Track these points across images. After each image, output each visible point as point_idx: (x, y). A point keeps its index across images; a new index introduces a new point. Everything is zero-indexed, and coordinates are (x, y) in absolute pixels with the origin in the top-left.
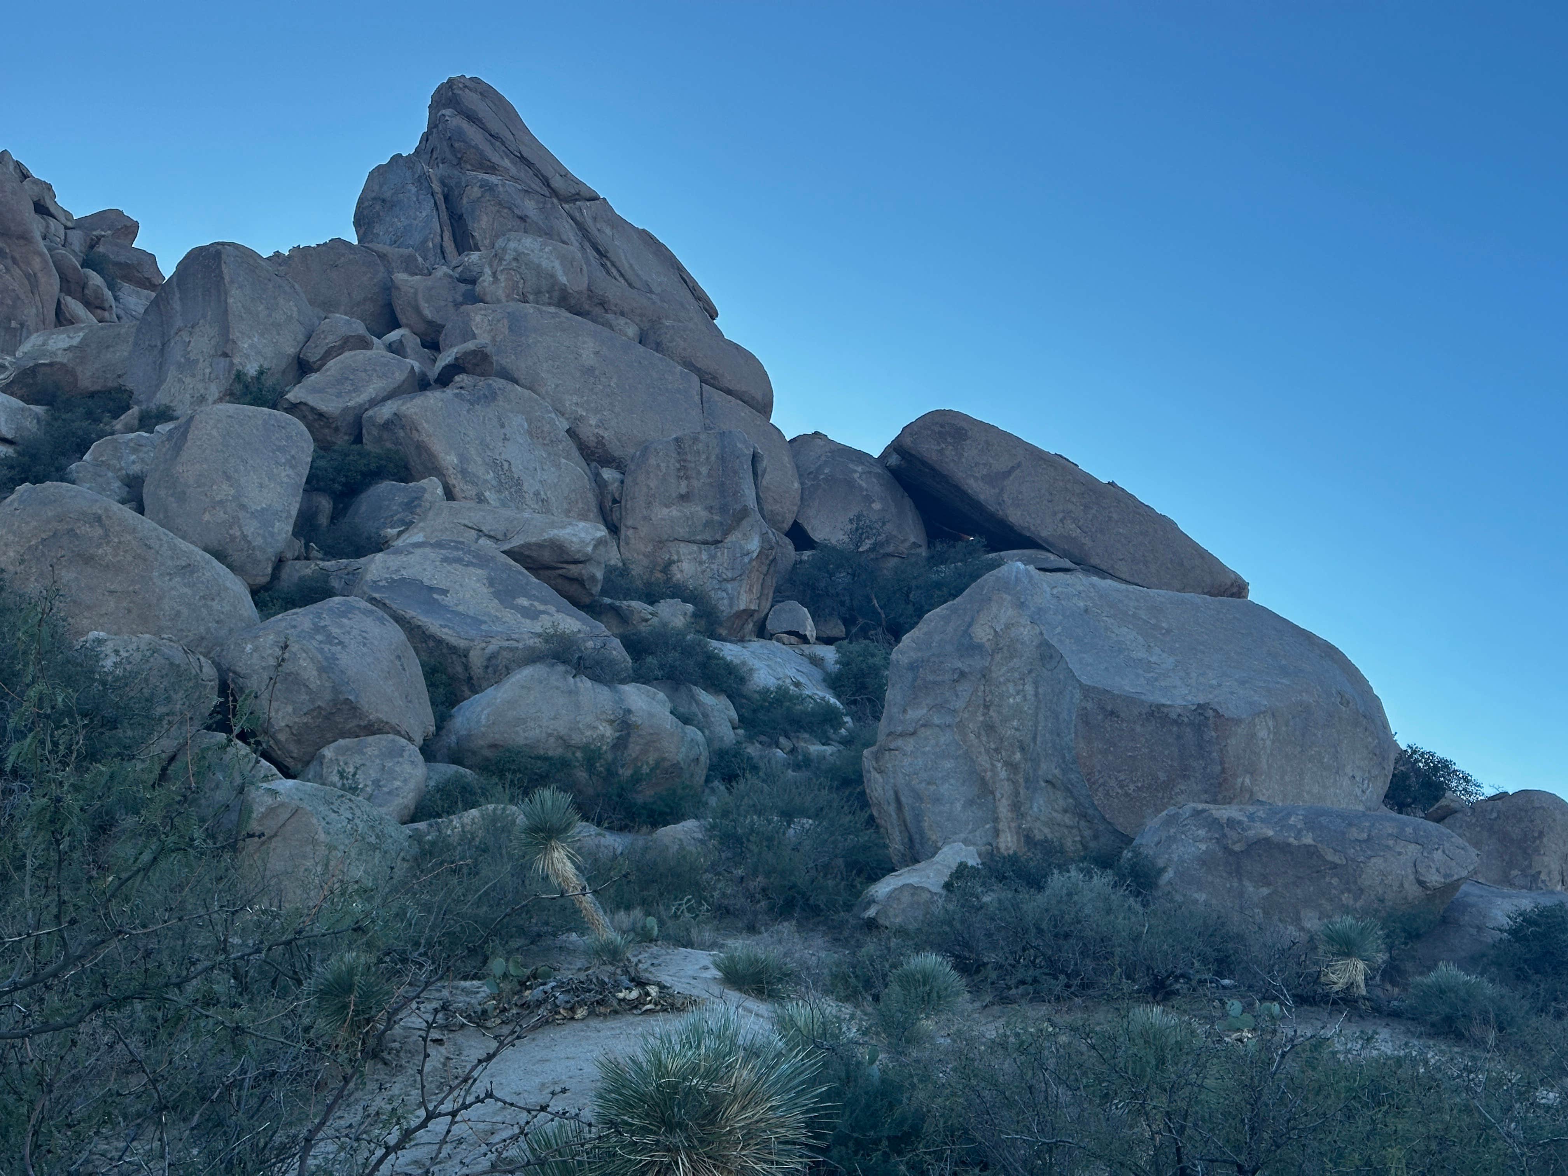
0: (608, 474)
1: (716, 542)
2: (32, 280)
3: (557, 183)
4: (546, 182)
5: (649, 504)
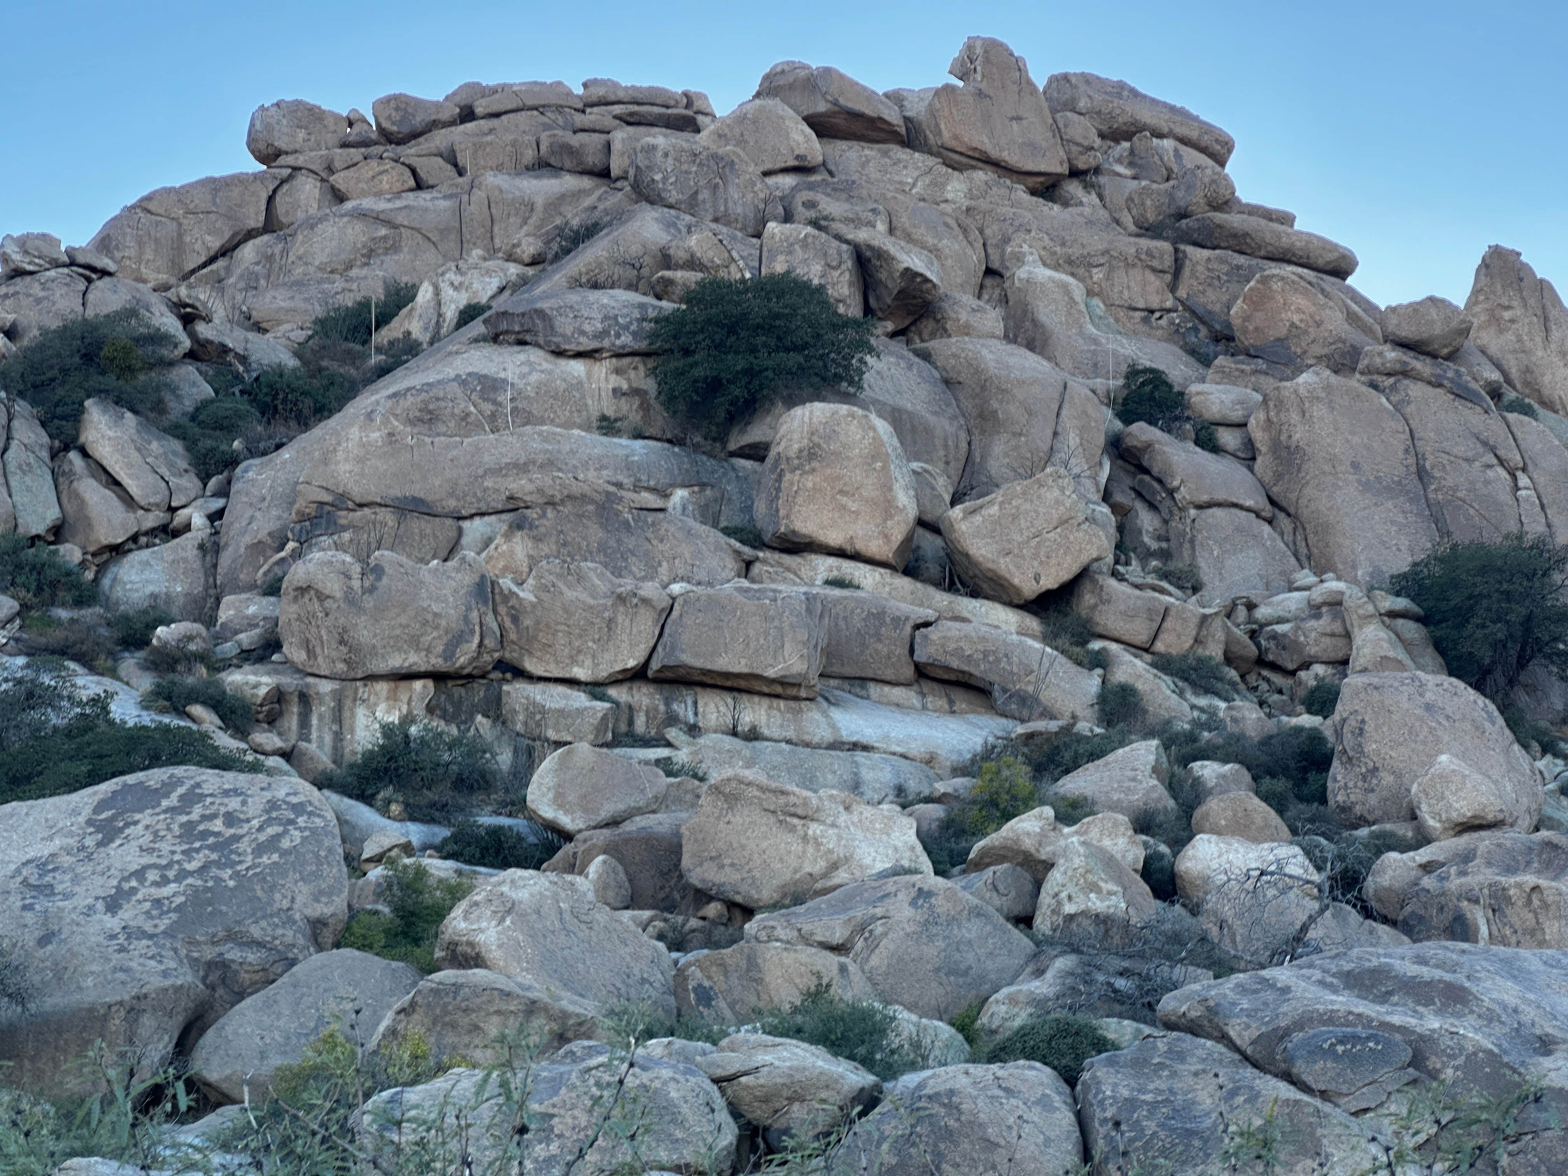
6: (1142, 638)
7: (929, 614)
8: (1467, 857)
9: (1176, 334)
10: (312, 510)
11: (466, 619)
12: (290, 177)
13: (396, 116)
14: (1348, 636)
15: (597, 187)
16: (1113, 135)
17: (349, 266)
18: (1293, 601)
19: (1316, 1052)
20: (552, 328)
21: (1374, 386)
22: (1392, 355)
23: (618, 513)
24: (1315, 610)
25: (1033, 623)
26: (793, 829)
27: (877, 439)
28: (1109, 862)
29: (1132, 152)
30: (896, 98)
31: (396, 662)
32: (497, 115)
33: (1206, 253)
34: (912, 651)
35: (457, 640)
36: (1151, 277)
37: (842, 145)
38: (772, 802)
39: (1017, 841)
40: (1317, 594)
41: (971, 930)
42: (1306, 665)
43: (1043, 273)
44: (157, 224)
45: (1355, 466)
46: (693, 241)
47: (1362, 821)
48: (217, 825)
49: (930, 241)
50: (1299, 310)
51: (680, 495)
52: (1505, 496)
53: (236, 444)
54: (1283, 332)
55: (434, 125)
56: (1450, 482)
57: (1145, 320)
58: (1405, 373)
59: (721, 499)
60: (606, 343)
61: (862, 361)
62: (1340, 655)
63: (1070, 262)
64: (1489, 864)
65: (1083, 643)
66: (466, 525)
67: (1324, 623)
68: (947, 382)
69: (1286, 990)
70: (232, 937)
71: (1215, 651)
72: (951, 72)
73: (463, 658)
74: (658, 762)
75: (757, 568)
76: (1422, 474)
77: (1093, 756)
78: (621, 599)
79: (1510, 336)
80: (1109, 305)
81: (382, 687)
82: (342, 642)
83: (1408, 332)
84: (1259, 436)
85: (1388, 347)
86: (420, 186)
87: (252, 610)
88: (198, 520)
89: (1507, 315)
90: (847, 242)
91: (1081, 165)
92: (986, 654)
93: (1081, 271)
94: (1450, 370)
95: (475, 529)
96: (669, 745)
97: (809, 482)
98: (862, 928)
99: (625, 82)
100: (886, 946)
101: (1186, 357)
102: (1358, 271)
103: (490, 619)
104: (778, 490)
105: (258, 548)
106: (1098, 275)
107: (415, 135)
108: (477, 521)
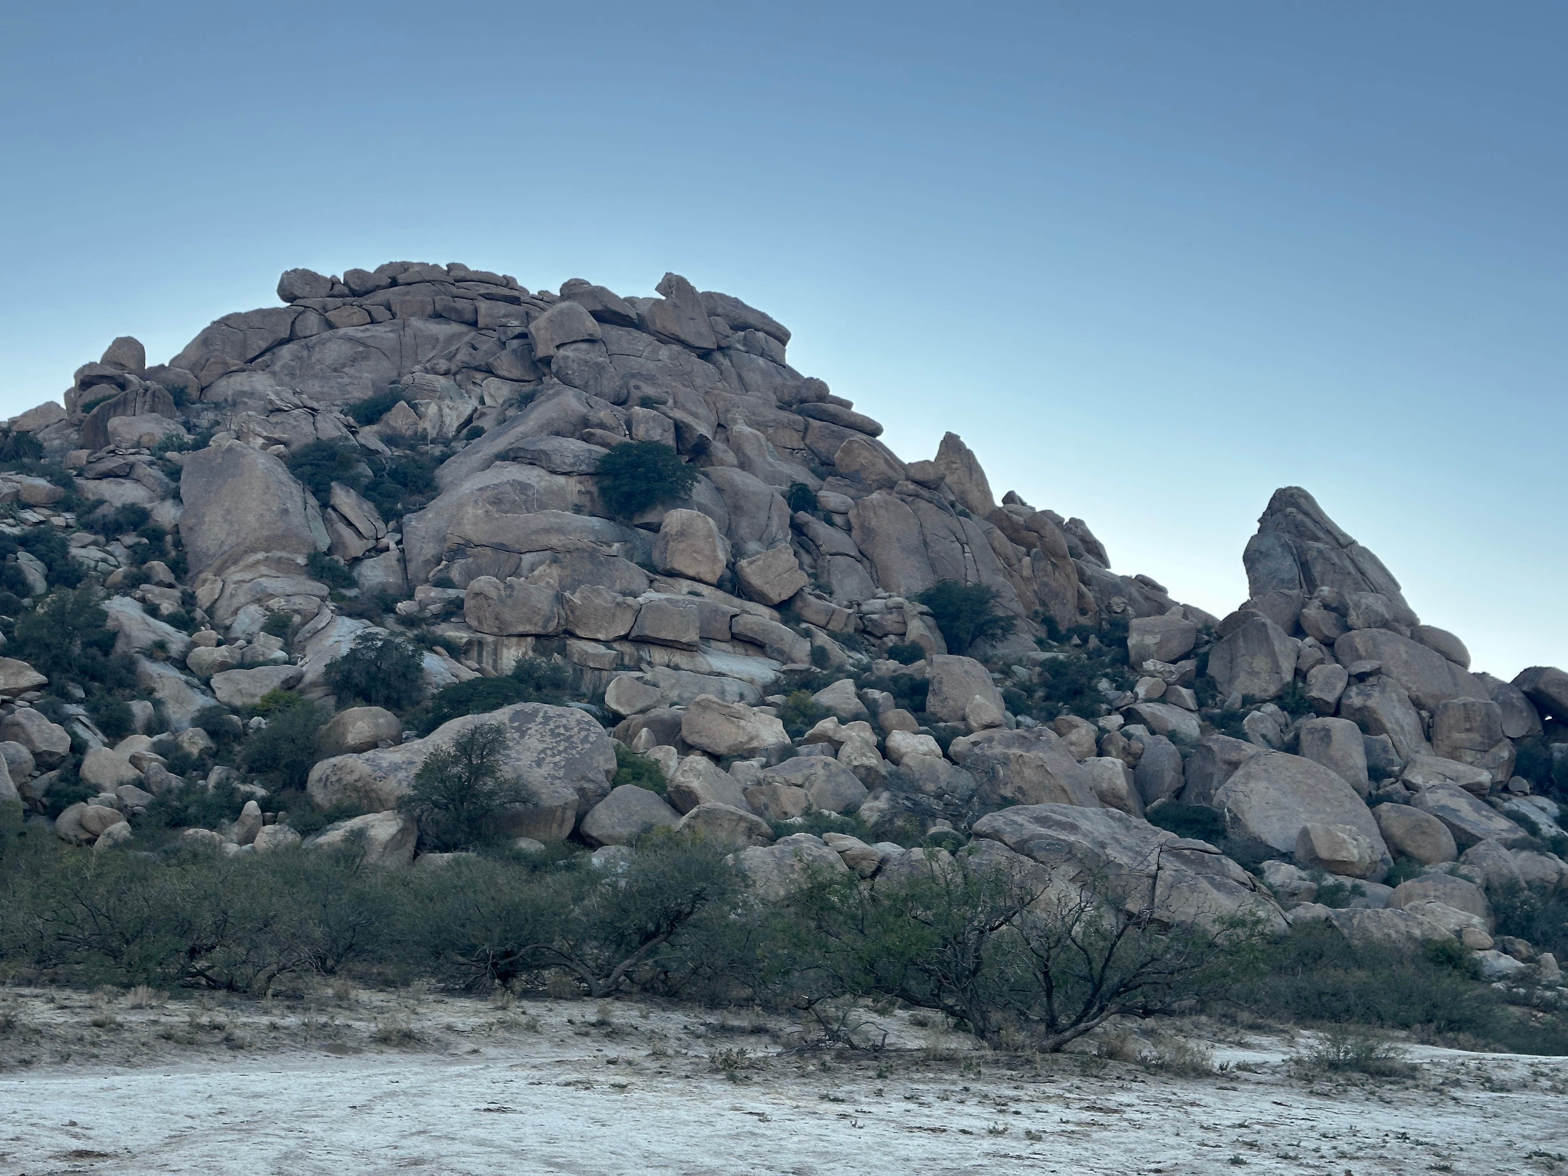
0: (1424, 713)
1: (1485, 751)
2: (1068, 576)
3: (1342, 540)
4: (1337, 540)
5: (1449, 731)
6: (823, 622)
7: (737, 610)
8: (990, 740)
9: (805, 462)
10: (454, 547)
11: (552, 611)
12: (304, 312)
13: (358, 282)
14: (905, 623)
15: (470, 331)
16: (736, 328)
17: (344, 366)
18: (878, 604)
19: (1041, 849)
20: (550, 460)
21: (903, 500)
22: (912, 487)
23: (598, 557)
24: (889, 609)
25: (776, 614)
26: (733, 722)
27: (710, 529)
28: (867, 743)
29: (745, 338)
30: (631, 301)
31: (521, 629)
32: (410, 284)
33: (819, 423)
34: (730, 628)
35: (548, 620)
36: (795, 434)
37: (608, 327)
38: (724, 710)
39: (826, 732)
40: (891, 602)
41: (842, 778)
42: (886, 635)
43: (748, 430)
44: (234, 333)
45: (899, 539)
46: (602, 414)
47: (941, 720)
48: (562, 731)
49: (694, 409)
50: (865, 458)
51: (616, 545)
52: (960, 557)
53: (399, 505)
54: (858, 467)
55: (378, 287)
56: (937, 548)
57: (791, 454)
58: (917, 496)
59: (634, 548)
60: (575, 469)
61: (692, 485)
62: (901, 631)
63: (758, 424)
64: (1000, 744)
65: (798, 624)
66: (523, 556)
67: (894, 617)
68: (718, 489)
69: (1022, 825)
70: (584, 778)
71: (851, 629)
72: (657, 289)
73: (551, 628)
74: (638, 679)
75: (656, 584)
76: (925, 544)
77: (826, 685)
78: (618, 604)
79: (955, 476)
80: (775, 446)
81: (514, 640)
82: (497, 619)
83: (919, 476)
84: (853, 521)
85: (909, 483)
86: (373, 322)
87: (432, 594)
88: (392, 546)
89: (954, 466)
90: (670, 418)
91: (723, 345)
92: (764, 630)
93: (763, 429)
94: (936, 495)
95: (528, 558)
96: (641, 670)
97: (681, 546)
98: (807, 778)
99: (472, 268)
100: (817, 785)
101: (811, 474)
102: (883, 434)
103: (561, 611)
104: (666, 548)
105: (427, 562)
106: (771, 431)
107: (367, 293)
108: (528, 555)
